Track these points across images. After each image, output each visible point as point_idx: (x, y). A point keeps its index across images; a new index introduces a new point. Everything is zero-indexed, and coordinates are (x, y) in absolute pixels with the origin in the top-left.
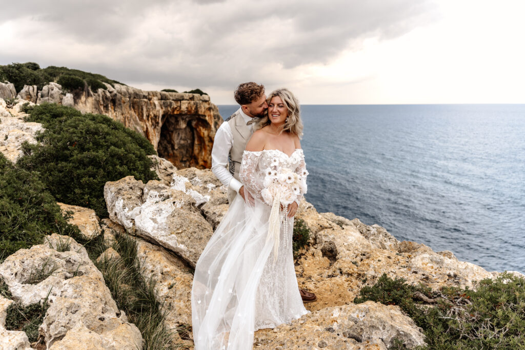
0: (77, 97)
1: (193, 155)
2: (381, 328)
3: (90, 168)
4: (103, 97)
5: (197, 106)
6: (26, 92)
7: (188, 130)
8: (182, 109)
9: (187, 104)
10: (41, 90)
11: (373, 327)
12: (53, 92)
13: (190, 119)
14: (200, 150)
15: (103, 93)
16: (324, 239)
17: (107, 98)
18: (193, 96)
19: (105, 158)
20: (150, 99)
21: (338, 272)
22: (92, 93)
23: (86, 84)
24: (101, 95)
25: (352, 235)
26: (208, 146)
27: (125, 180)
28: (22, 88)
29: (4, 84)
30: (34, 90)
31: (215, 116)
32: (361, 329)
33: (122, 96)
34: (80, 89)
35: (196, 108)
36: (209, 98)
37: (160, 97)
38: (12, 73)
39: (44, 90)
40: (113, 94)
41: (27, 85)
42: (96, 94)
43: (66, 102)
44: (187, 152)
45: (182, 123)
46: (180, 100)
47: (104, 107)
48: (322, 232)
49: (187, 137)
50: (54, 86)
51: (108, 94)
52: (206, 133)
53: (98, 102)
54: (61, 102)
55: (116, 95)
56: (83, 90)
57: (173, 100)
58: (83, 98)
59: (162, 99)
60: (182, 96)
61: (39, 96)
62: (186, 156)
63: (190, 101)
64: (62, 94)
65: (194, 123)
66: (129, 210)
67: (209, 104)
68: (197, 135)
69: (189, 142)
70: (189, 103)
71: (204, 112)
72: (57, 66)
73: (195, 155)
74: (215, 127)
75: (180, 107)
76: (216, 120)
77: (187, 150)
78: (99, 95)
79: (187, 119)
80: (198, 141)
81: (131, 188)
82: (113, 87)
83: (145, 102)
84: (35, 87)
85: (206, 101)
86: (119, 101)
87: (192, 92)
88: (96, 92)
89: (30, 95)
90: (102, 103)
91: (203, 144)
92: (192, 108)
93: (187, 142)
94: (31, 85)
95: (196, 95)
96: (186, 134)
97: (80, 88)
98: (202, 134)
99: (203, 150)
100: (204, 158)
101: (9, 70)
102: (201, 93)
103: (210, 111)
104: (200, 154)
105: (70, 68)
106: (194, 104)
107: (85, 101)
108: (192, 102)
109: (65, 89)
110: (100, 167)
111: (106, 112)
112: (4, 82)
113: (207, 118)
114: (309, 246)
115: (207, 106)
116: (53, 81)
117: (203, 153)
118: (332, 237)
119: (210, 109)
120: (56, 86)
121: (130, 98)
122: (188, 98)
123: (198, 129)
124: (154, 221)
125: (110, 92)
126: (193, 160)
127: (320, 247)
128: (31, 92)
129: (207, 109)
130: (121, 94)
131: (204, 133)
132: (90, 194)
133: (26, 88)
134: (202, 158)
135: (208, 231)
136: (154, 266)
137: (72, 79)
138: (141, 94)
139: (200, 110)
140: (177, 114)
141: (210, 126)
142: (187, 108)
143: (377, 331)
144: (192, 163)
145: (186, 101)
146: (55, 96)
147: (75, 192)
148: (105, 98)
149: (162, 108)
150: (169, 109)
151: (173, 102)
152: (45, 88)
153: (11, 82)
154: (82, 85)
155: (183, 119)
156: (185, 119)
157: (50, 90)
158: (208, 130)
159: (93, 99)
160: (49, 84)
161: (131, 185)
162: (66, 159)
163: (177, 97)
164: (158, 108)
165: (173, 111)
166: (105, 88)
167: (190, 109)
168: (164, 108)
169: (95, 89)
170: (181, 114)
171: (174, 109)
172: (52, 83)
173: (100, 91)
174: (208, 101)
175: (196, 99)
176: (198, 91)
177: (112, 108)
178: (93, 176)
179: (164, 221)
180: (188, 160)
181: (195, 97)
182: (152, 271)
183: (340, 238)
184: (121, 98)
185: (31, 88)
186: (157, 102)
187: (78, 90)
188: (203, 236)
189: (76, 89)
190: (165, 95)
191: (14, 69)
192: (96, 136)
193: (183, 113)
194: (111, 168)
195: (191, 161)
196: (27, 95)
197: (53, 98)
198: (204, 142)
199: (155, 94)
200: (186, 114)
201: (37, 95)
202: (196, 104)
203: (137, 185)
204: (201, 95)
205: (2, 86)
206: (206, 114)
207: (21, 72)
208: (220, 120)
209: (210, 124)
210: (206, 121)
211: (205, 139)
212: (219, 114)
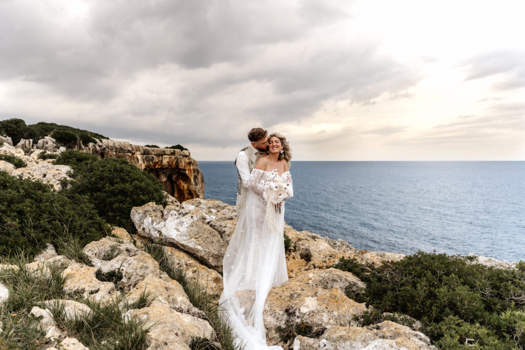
2: (339, 281)
3: (120, 197)
4: (93, 151)
5: (177, 160)
6: (23, 145)
7: (168, 183)
8: (163, 164)
9: (168, 159)
10: (37, 143)
11: (334, 280)
12: (47, 145)
13: (171, 173)
15: (93, 147)
16: (302, 247)
18: (174, 151)
19: (131, 189)
20: (133, 154)
21: (312, 267)
22: (83, 147)
23: (79, 138)
24: (91, 149)
25: (322, 245)
27: (149, 205)
28: (19, 142)
29: (3, 138)
30: (30, 143)
31: (194, 170)
32: (327, 282)
33: (109, 150)
35: (177, 163)
36: (190, 153)
37: (142, 152)
38: (11, 127)
39: (39, 144)
40: (102, 148)
41: (24, 138)
42: (87, 148)
45: (162, 176)
46: (162, 155)
48: (300, 242)
49: (167, 190)
50: (48, 140)
51: (98, 148)
52: (186, 186)
55: (105, 148)
56: (75, 144)
57: (155, 155)
59: (144, 154)
60: (164, 151)
63: (171, 156)
64: (56, 147)
65: (174, 177)
66: (157, 224)
67: (189, 159)
68: (177, 188)
70: (170, 158)
71: (184, 167)
72: (47, 122)
74: (195, 180)
75: (162, 161)
76: (196, 174)
78: (89, 149)
79: (168, 173)
80: (177, 194)
81: (154, 210)
82: (101, 142)
83: (130, 156)
84: (31, 140)
85: (186, 156)
86: (106, 154)
87: (173, 147)
88: (87, 146)
91: (182, 197)
92: (172, 163)
94: (27, 139)
95: (177, 150)
96: (166, 187)
97: (72, 142)
98: (182, 187)
101: (7, 125)
102: (182, 148)
103: (190, 166)
105: (59, 125)
106: (175, 159)
108: (173, 157)
109: (58, 143)
110: (128, 196)
112: (3, 136)
113: (187, 172)
114: (290, 252)
115: (187, 161)
116: (47, 136)
118: (307, 245)
119: (190, 163)
120: (50, 140)
121: (116, 152)
122: (169, 153)
123: (178, 183)
124: (178, 230)
125: (100, 146)
127: (298, 253)
128: (27, 146)
129: (187, 163)
130: (108, 148)
131: (183, 186)
132: (120, 216)
133: (22, 141)
135: (217, 237)
136: (180, 260)
137: (66, 134)
138: (126, 148)
139: (180, 165)
140: (158, 168)
141: (190, 180)
142: (168, 162)
143: (337, 283)
145: (168, 156)
146: (49, 149)
147: (108, 215)
148: (95, 151)
149: (144, 162)
150: (151, 163)
151: (154, 156)
152: (40, 142)
153: (9, 136)
154: (75, 139)
155: (163, 173)
156: (166, 173)
157: (45, 143)
158: (188, 184)
160: (44, 138)
161: (154, 208)
162: (99, 190)
163: (158, 152)
164: (141, 162)
165: (155, 166)
166: (96, 142)
167: (171, 163)
168: (146, 162)
169: (86, 143)
170: (162, 168)
171: (156, 164)
173: (91, 144)
174: (188, 156)
175: (176, 154)
176: (179, 147)
178: (122, 202)
179: (185, 230)
181: (176, 152)
182: (179, 264)
183: (313, 246)
184: (108, 152)
185: (27, 141)
186: (139, 157)
187: (71, 144)
188: (214, 240)
189: (69, 143)
190: (147, 150)
191: (13, 124)
192: (122, 174)
193: (165, 167)
194: (136, 197)
196: (23, 148)
198: (184, 196)
199: (138, 149)
200: (167, 168)
202: (177, 159)
203: (158, 208)
204: (182, 151)
205: (2, 139)
206: (186, 168)
207: (19, 127)
208: (200, 174)
209: (190, 177)
210: (186, 175)
211: (185, 192)
212: (199, 169)
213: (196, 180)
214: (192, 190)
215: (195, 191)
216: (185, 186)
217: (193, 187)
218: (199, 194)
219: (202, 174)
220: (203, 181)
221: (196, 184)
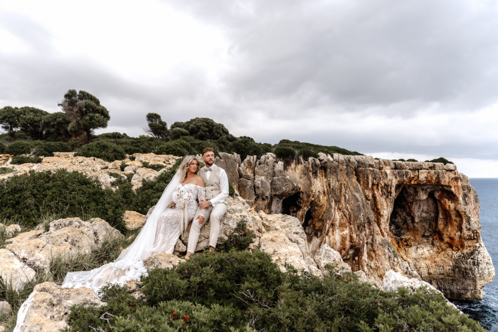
0: (287, 165)
1: (437, 230)
5: (438, 175)
6: (248, 160)
7: (431, 202)
8: (420, 179)
9: (425, 174)
10: (259, 159)
12: (268, 161)
13: (432, 190)
14: (446, 225)
15: (313, 161)
17: (316, 166)
18: (435, 165)
20: (380, 169)
22: (302, 161)
23: (297, 153)
26: (456, 221)
28: (245, 158)
29: (230, 155)
30: (254, 159)
31: (463, 188)
33: (340, 165)
34: (290, 158)
35: (438, 178)
36: (455, 167)
37: (393, 166)
38: (240, 146)
39: (262, 159)
41: (250, 155)
42: (307, 162)
43: (277, 168)
44: (430, 227)
45: (421, 193)
46: (418, 170)
47: (313, 173)
49: (429, 210)
51: (318, 162)
52: (452, 206)
53: (307, 169)
54: (274, 169)
56: (293, 159)
57: (410, 169)
58: (293, 165)
59: (396, 168)
60: (422, 166)
61: (257, 164)
62: (429, 231)
63: (430, 170)
64: (275, 162)
65: (437, 195)
67: (455, 174)
68: (441, 208)
69: (433, 215)
70: (429, 173)
71: (449, 183)
73: (439, 231)
74: (464, 199)
75: (418, 176)
76: (466, 191)
77: (430, 223)
78: (309, 163)
79: (428, 190)
80: (442, 215)
82: (332, 156)
83: (371, 171)
84: (255, 156)
85: (451, 171)
86: (335, 168)
87: (435, 161)
88: (307, 160)
89: (250, 163)
90: (311, 170)
91: (449, 218)
92: (432, 178)
93: (430, 215)
94: (252, 155)
95: (439, 164)
96: (428, 206)
97: (290, 156)
98: (447, 207)
99: (449, 225)
100: (450, 234)
102: (445, 161)
103: (457, 182)
104: (446, 229)
106: (435, 173)
107: (295, 167)
108: (433, 172)
109: (278, 158)
111: (315, 178)
112: (231, 153)
113: (453, 189)
115: (452, 175)
116: (270, 152)
117: (449, 229)
119: (456, 179)
120: (271, 156)
121: (347, 166)
122: (427, 167)
123: (442, 201)
125: (321, 160)
126: (437, 235)
128: (251, 161)
129: (452, 179)
130: (339, 162)
131: (449, 206)
133: (248, 157)
134: (448, 233)
137: (285, 149)
138: (367, 163)
139: (443, 180)
140: (414, 184)
141: (458, 198)
142: (426, 178)
144: (436, 239)
145: (425, 170)
146: (269, 163)
148: (315, 165)
149: (396, 178)
150: (405, 178)
151: (409, 171)
152: (263, 157)
153: (238, 154)
154: (293, 154)
155: (423, 190)
156: (426, 190)
157: (267, 159)
158: (455, 203)
159: (303, 166)
160: (266, 154)
163: (414, 166)
164: (389, 177)
165: (410, 181)
166: (317, 157)
167: (429, 178)
168: (398, 177)
169: (306, 158)
170: (419, 185)
171: (411, 179)
172: (268, 153)
173: (310, 159)
174: (454, 170)
175: (437, 168)
176: (443, 161)
177: (322, 175)
180: (431, 235)
181: (437, 166)
184: (338, 166)
185: (252, 157)
186: (388, 172)
187: (288, 159)
189: (287, 157)
190: (400, 164)
193: (423, 183)
195: (435, 237)
196: (248, 163)
197: (268, 165)
198: (451, 217)
199: (386, 163)
200: (425, 185)
201: (256, 163)
204: (445, 164)
206: (450, 184)
207: (246, 145)
208: (472, 192)
209: (457, 196)
210: (452, 192)
211: (451, 212)
212: (470, 186)
213: (467, 199)
214: (460, 210)
215: (465, 212)
216: (450, 205)
217: (461, 207)
218: (470, 215)
219: (475, 192)
220: (476, 200)
221: (466, 204)
